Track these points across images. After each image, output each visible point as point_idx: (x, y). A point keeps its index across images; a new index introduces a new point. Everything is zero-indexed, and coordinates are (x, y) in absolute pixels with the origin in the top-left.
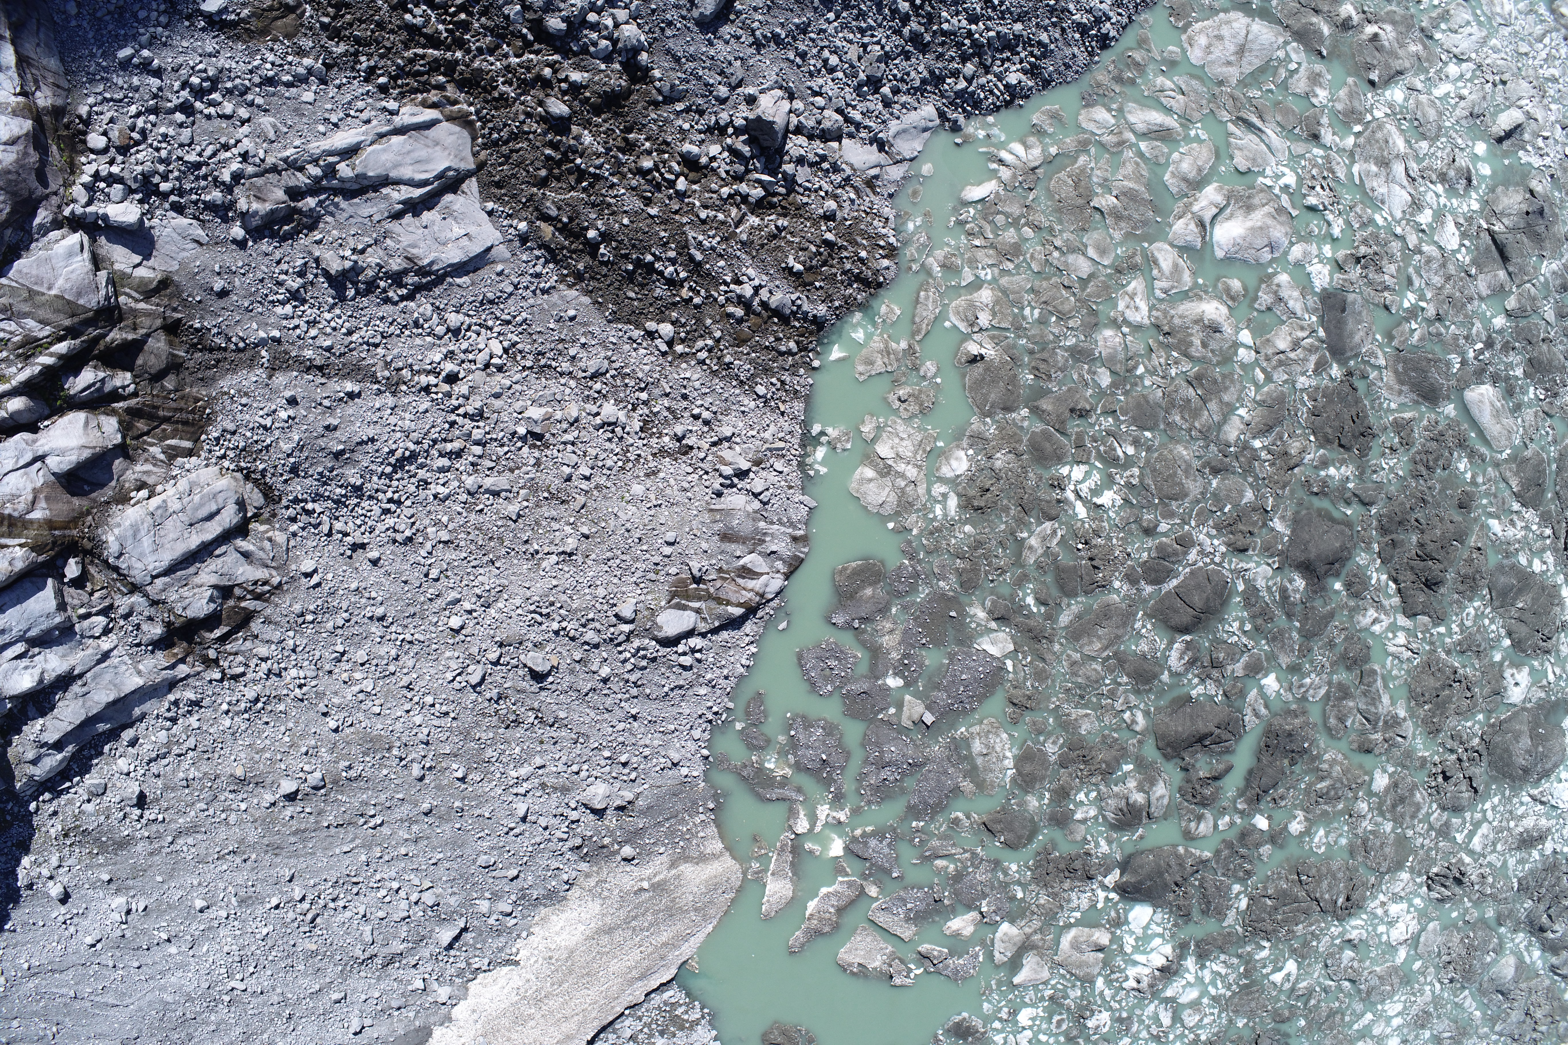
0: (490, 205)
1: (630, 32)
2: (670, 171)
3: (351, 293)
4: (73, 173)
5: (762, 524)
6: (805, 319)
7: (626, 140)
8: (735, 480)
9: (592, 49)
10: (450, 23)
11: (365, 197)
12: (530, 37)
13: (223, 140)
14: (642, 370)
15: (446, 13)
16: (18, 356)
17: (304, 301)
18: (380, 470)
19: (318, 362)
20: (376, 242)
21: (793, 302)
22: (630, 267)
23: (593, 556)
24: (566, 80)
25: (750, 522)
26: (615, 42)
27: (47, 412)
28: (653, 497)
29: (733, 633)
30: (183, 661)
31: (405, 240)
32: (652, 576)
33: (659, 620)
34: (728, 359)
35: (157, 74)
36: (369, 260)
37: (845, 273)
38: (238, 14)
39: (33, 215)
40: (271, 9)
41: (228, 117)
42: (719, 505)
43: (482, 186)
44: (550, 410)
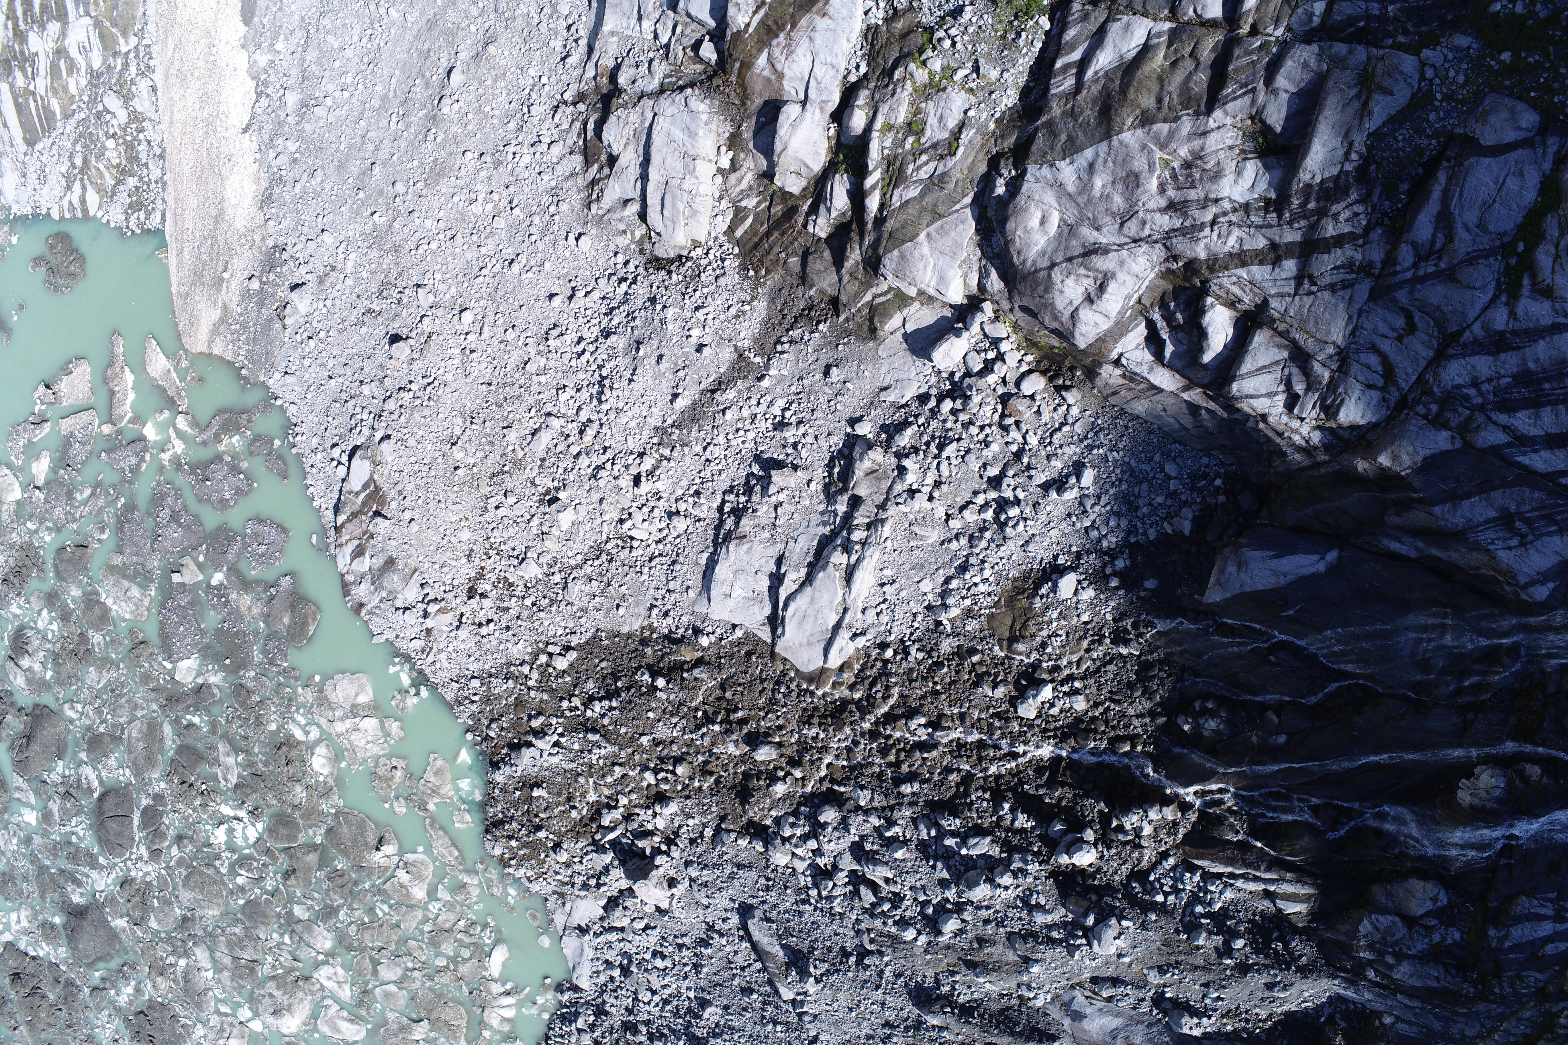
0: (739, 633)
1: (780, 858)
2: (666, 780)
3: (756, 469)
4: (1024, 340)
5: (384, 594)
6: (504, 762)
7: (711, 773)
8: (425, 606)
10: (894, 744)
11: (812, 552)
12: (836, 787)
13: (945, 488)
14: (547, 619)
15: (904, 749)
17: (775, 427)
18: (608, 366)
19: (717, 396)
20: (775, 526)
21: (517, 765)
22: (619, 684)
23: (440, 460)
24: (784, 779)
25: (390, 588)
26: (785, 840)
27: (843, 140)
28: (453, 540)
29: (334, 502)
30: (596, 79)
31: (758, 549)
32: (399, 487)
33: (368, 463)
34: (511, 683)
35: (1046, 487)
36: (765, 508)
37: (512, 817)
38: (1042, 597)
39: (1003, 277)
40: (1024, 626)
41: (962, 509)
42: (416, 579)
43: (759, 641)
44: (564, 528)
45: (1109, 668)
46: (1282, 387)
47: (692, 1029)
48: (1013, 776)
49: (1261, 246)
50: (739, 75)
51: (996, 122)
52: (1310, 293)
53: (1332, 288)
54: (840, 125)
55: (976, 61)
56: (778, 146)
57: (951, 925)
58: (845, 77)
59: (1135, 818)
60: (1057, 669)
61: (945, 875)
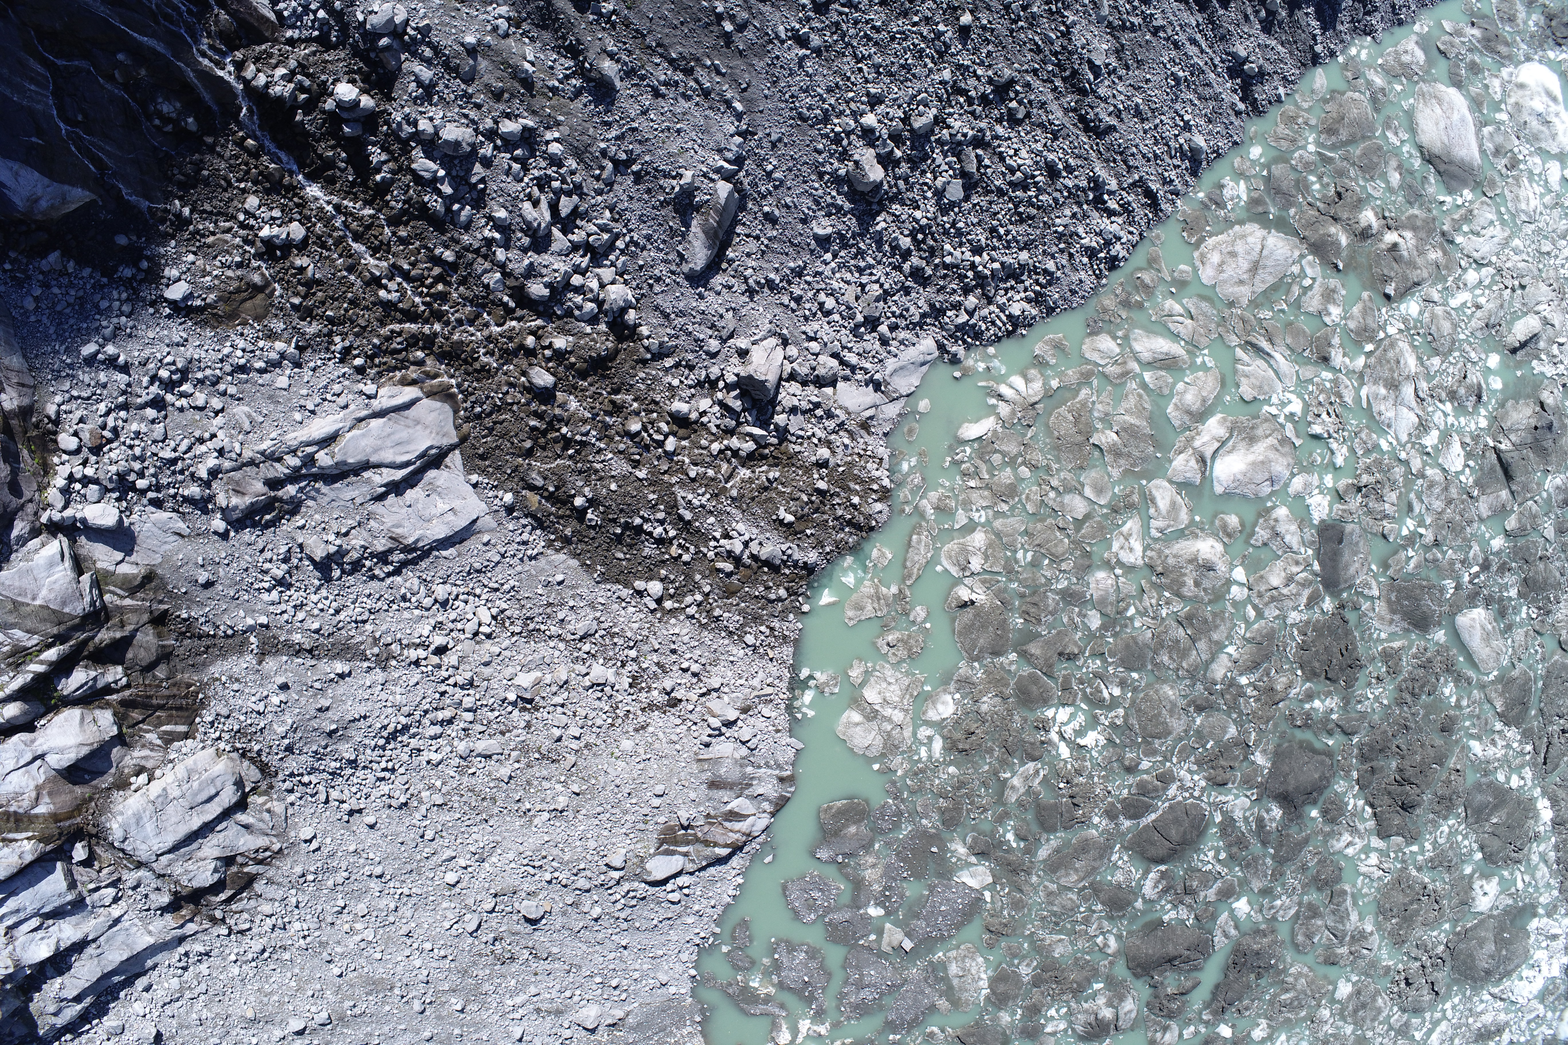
0: (474, 478)
1: (618, 293)
2: (659, 431)
3: (336, 573)
4: (46, 473)
5: (749, 769)
6: (796, 564)
7: (613, 402)
8: (724, 729)
9: (577, 313)
10: (427, 295)
11: (346, 481)
12: (512, 304)
13: (197, 434)
14: (631, 629)
15: (423, 285)
16: (9, 665)
17: (289, 586)
18: (373, 743)
19: (307, 645)
20: (359, 524)
21: (784, 553)
22: (619, 531)
23: (583, 812)
24: (550, 346)
25: (738, 769)
26: (600, 303)
27: (42, 710)
28: (641, 751)
29: (719, 868)
30: (191, 920)
31: (389, 521)
32: (641, 826)
33: (648, 866)
34: (718, 611)
35: (123, 369)
36: (353, 542)
37: (836, 519)
38: (204, 300)
39: (10, 527)
40: (238, 291)
41: (201, 409)
42: (706, 754)
43: (465, 459)
44: (539, 674)
45: (207, 207)
47: (857, 230)
48: (355, 194)
50: (70, 818)
54: (31, 721)
56: (87, 750)
57: (509, 127)
59: (278, 89)
60: (246, 241)
61: (478, 168)
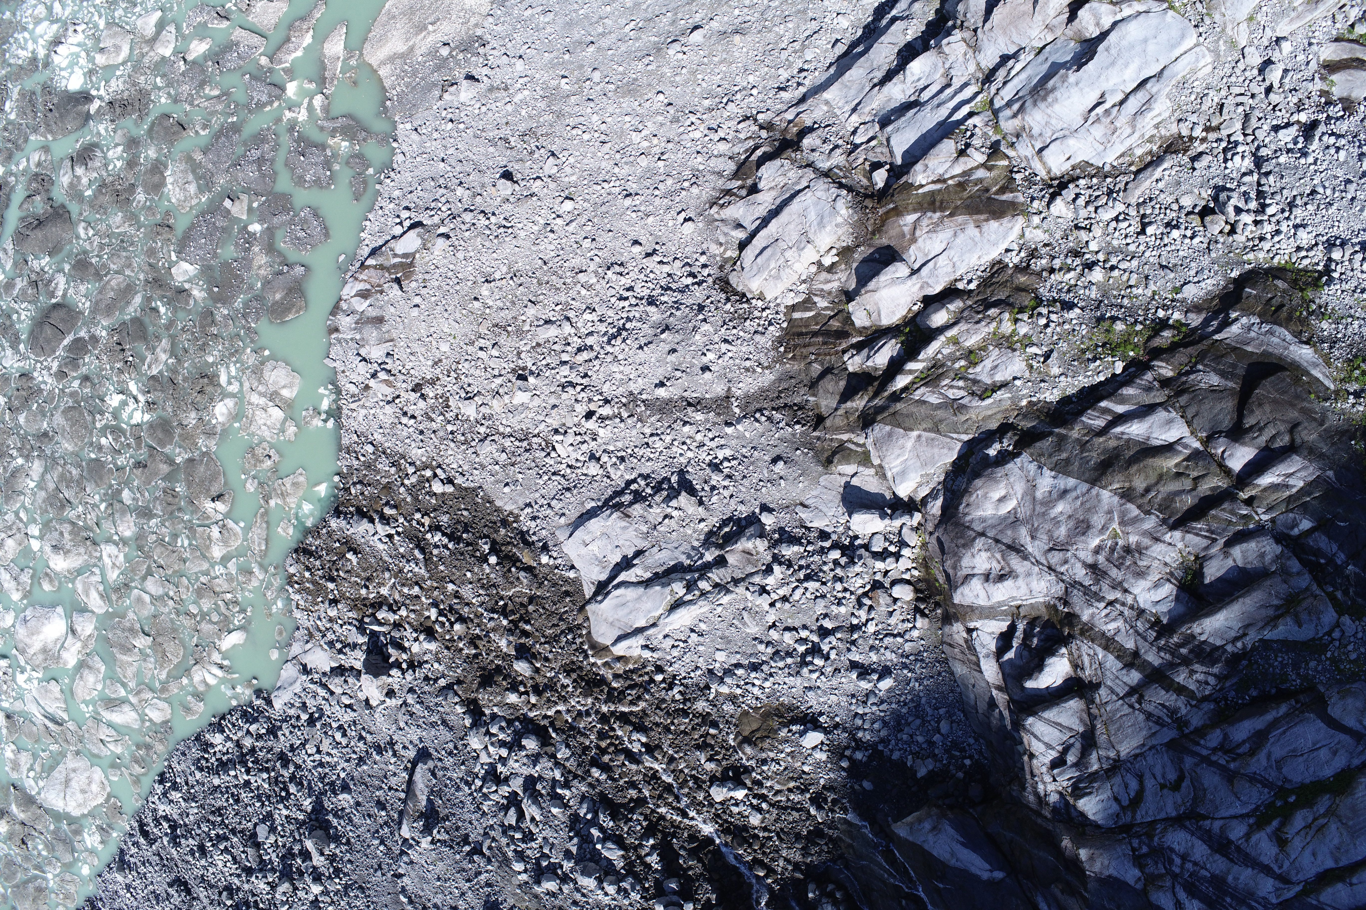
0: (572, 574)
1: (475, 742)
2: (443, 624)
3: (674, 479)
4: (923, 559)
5: (358, 337)
6: (345, 516)
7: (476, 647)
8: (379, 369)
10: (612, 737)
11: (665, 567)
12: (550, 730)
13: (787, 606)
14: (453, 450)
15: (616, 746)
16: (943, 365)
17: (710, 464)
18: (634, 323)
19: (690, 409)
20: (655, 528)
21: (352, 526)
22: (465, 536)
23: (469, 283)
24: (521, 694)
25: (365, 336)
26: (488, 733)
27: (918, 319)
28: (434, 343)
29: (375, 244)
30: (789, 124)
31: (631, 533)
32: (427, 277)
33: (420, 242)
34: (393, 470)
35: (854, 665)
36: (659, 511)
37: (320, 557)
38: (790, 731)
39: (944, 508)
40: (763, 739)
41: (787, 629)
42: (388, 347)
43: (580, 591)
44: (515, 402)
46: (1060, 748)
47: (324, 798)
48: (673, 826)
49: (1128, 646)
50: (887, 213)
51: (1030, 402)
52: (1131, 706)
53: (1149, 716)
54: (925, 308)
55: (1051, 351)
56: (872, 285)
57: (551, 885)
58: (956, 280)
60: (760, 784)
61: (574, 850)
